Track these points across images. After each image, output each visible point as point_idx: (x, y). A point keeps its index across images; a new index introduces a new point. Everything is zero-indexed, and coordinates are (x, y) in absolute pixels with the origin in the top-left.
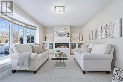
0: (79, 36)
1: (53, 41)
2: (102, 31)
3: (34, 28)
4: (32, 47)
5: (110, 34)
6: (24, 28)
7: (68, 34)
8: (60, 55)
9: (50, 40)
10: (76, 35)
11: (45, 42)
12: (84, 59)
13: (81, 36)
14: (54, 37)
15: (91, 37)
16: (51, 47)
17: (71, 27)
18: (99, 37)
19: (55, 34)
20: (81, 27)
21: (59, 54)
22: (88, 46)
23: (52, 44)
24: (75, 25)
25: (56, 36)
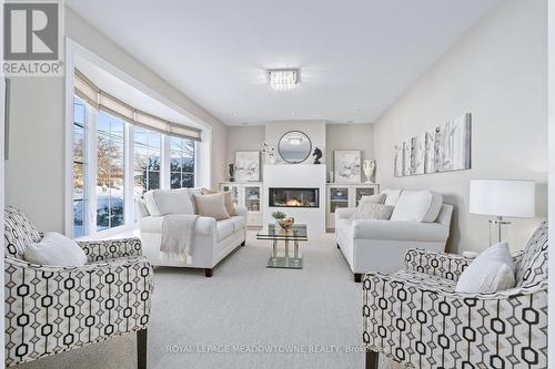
0: (362, 163)
1: (261, 179)
2: (427, 149)
3: (194, 134)
4: (194, 199)
5: (446, 160)
6: (163, 136)
7: (318, 153)
8: (285, 227)
9: (249, 178)
10: (350, 159)
11: (231, 186)
12: (358, 237)
13: (368, 162)
14: (265, 167)
15: (400, 168)
16: (252, 202)
17: (327, 125)
18: (420, 170)
19: (266, 155)
20: (370, 127)
21: (283, 226)
22: (383, 200)
23: (255, 191)
24: (344, 120)
25: (273, 160)
